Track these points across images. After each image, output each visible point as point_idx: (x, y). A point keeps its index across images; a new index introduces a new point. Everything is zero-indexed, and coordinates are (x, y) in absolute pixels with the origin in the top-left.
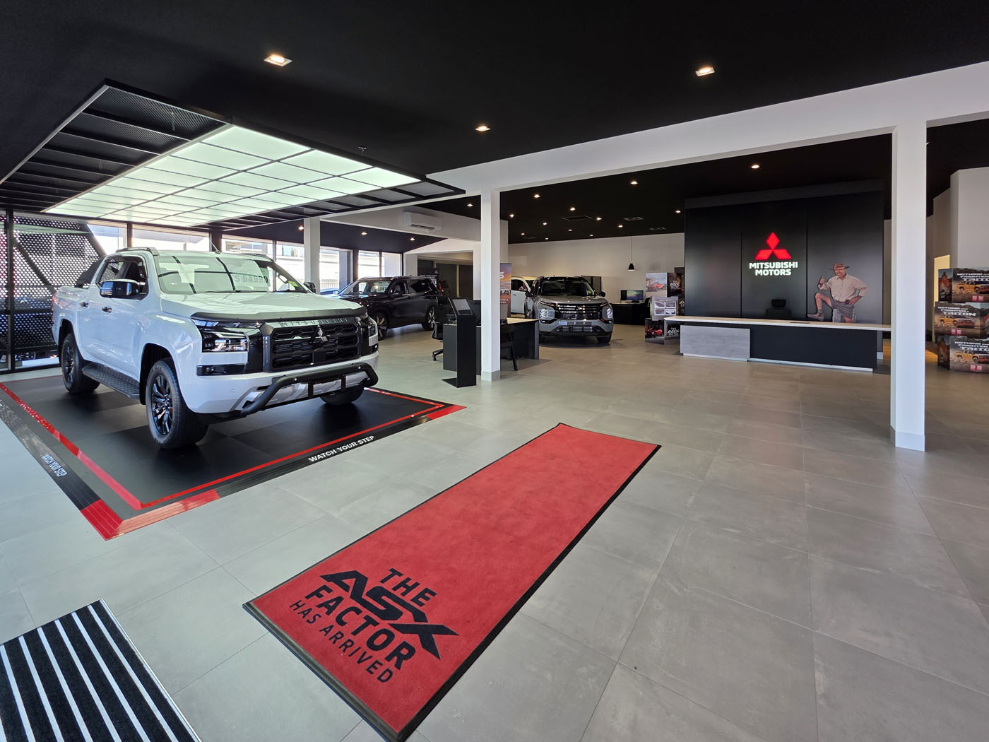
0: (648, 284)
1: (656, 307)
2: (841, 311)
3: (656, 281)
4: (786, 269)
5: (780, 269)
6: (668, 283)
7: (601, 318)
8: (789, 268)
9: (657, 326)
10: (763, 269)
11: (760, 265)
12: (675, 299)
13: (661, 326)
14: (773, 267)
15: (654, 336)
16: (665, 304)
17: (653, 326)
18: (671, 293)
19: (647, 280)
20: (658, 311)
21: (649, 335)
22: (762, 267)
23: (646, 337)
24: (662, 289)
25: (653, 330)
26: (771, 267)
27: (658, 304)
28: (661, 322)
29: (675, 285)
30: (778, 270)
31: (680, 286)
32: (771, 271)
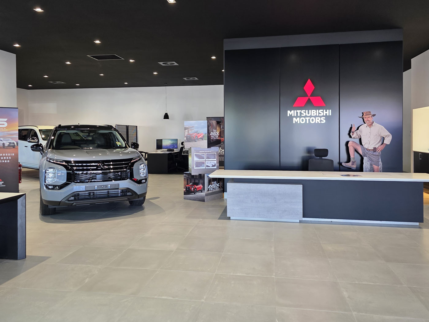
0: (186, 133)
1: (196, 159)
2: (370, 160)
3: (196, 130)
4: (321, 117)
5: (315, 117)
6: (209, 132)
7: (131, 177)
8: (323, 116)
9: (197, 181)
10: (300, 117)
11: (297, 113)
12: (215, 150)
13: (201, 181)
14: (310, 115)
15: (194, 192)
16: (205, 156)
17: (193, 181)
18: (211, 143)
19: (185, 129)
20: (198, 164)
21: (188, 192)
22: (299, 115)
23: (185, 193)
24: (202, 139)
25: (192, 185)
26: (307, 115)
27: (198, 156)
28: (201, 177)
29: (215, 134)
30: (314, 118)
31: (220, 136)
32: (308, 118)
